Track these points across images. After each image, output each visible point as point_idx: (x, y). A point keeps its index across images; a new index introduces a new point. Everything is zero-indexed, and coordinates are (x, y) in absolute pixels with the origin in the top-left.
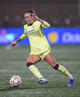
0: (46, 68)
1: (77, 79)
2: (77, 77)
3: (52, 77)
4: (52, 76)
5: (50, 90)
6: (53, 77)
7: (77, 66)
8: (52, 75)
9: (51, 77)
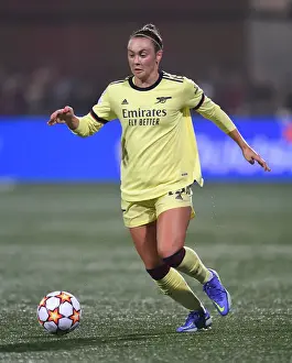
0: (123, 272)
1: (241, 312)
2: (240, 306)
3: (143, 306)
4: (144, 301)
5: (137, 356)
6: (149, 306)
7: (243, 263)
8: (143, 297)
9: (140, 304)
